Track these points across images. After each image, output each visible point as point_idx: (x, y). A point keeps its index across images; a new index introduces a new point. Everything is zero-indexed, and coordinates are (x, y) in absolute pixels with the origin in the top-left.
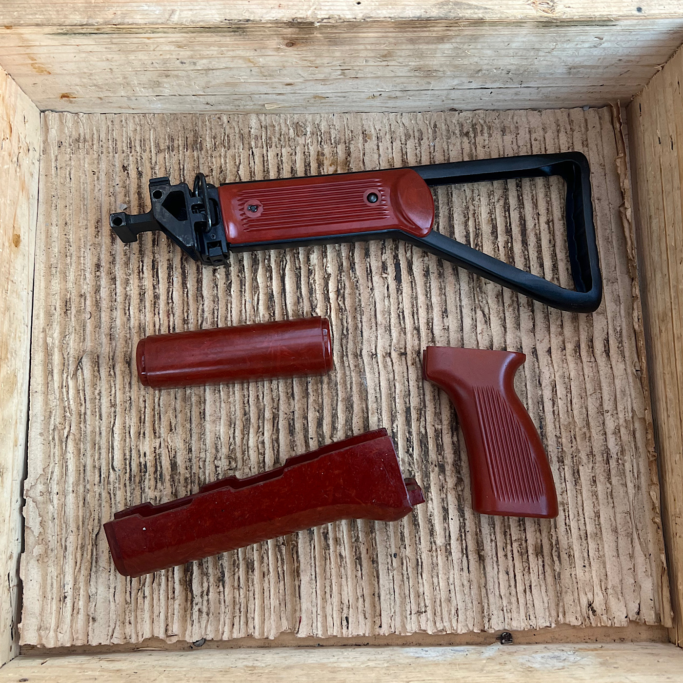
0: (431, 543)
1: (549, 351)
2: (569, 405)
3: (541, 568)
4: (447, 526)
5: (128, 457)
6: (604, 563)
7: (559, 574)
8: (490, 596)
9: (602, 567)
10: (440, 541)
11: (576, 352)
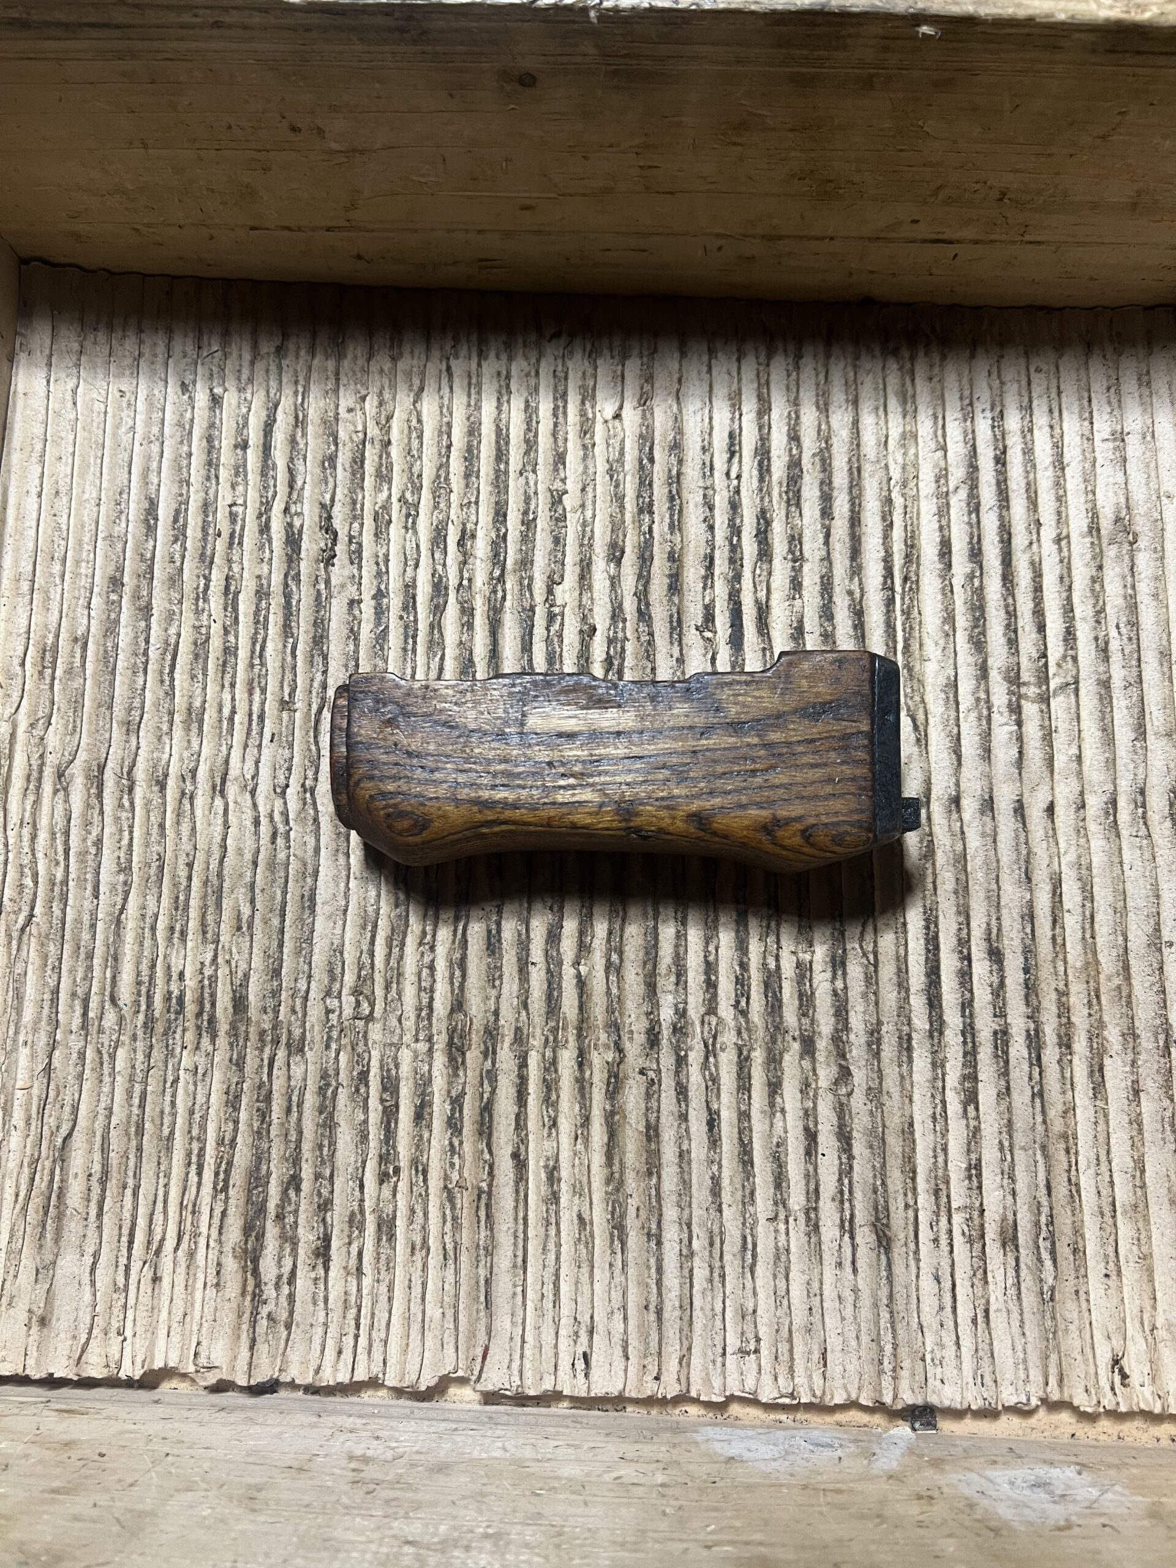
0: (776, 1203)
1: (1050, 809)
2: (1087, 926)
3: (1011, 1273)
4: (811, 1169)
5: (146, 979)
6: (1150, 1271)
7: (1053, 1289)
8: (899, 1326)
9: (1145, 1277)
10: (797, 1200)
11: (1107, 813)
